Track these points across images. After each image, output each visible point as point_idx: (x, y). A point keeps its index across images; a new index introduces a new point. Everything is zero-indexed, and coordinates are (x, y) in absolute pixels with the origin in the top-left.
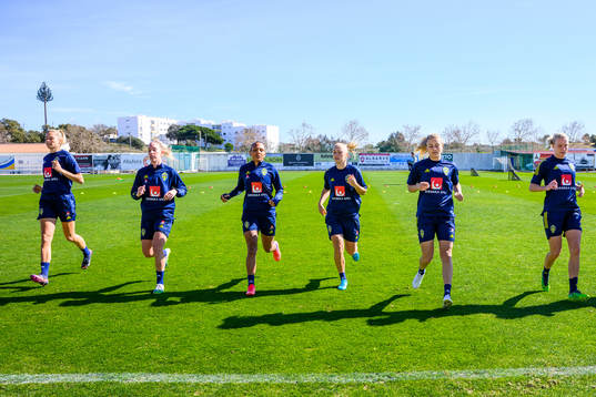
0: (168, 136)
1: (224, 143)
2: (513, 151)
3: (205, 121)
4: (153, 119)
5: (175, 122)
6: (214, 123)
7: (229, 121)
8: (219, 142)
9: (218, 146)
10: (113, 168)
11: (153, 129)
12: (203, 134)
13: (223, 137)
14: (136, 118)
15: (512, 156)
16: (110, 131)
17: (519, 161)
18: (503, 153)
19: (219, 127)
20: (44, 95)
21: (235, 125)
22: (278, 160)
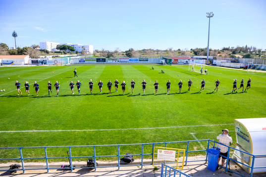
0: (56, 48)
2: (166, 58)
3: (69, 44)
4: (52, 43)
5: (59, 44)
6: (72, 44)
8: (74, 51)
10: (45, 64)
11: (52, 46)
12: (68, 48)
13: (75, 49)
14: (46, 43)
15: (166, 60)
16: (37, 47)
17: (168, 61)
18: (163, 58)
19: (73, 46)
20: (15, 35)
21: (79, 45)
22: (95, 60)
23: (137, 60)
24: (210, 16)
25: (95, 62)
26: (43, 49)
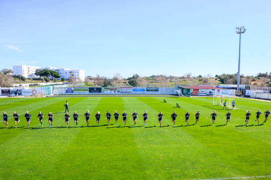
0: (35, 74)
1: (61, 77)
2: (183, 87)
3: (52, 68)
4: (29, 67)
5: (38, 68)
6: (56, 68)
7: (63, 68)
8: (59, 77)
9: (58, 79)
10: (19, 95)
11: (29, 71)
12: (51, 74)
13: (60, 75)
14: (21, 66)
15: (182, 89)
16: (9, 71)
17: (185, 91)
18: (179, 88)
19: (58, 70)
21: (65, 69)
22: (87, 90)
23: (144, 90)
24: (241, 32)
25: (88, 92)
26: (17, 75)
